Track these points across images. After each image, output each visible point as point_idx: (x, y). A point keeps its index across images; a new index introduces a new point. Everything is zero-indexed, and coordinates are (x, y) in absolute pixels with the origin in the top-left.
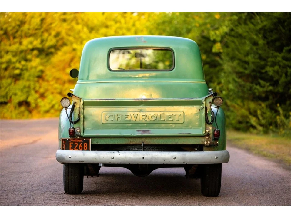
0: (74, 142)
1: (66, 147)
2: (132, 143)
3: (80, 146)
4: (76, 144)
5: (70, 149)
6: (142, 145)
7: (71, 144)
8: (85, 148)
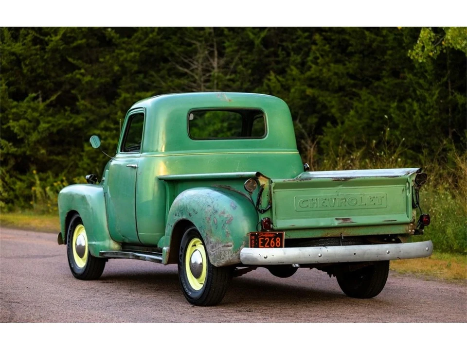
0: (265, 238)
1: (255, 244)
2: (329, 235)
3: (272, 242)
4: (267, 240)
5: (260, 246)
6: (341, 237)
7: (262, 240)
8: (278, 244)
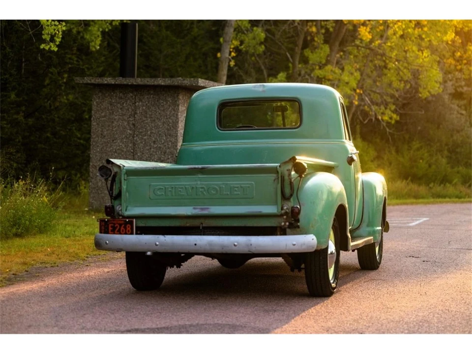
0: (114, 224)
1: (105, 230)
2: (188, 225)
3: (122, 228)
4: (117, 226)
5: (110, 232)
